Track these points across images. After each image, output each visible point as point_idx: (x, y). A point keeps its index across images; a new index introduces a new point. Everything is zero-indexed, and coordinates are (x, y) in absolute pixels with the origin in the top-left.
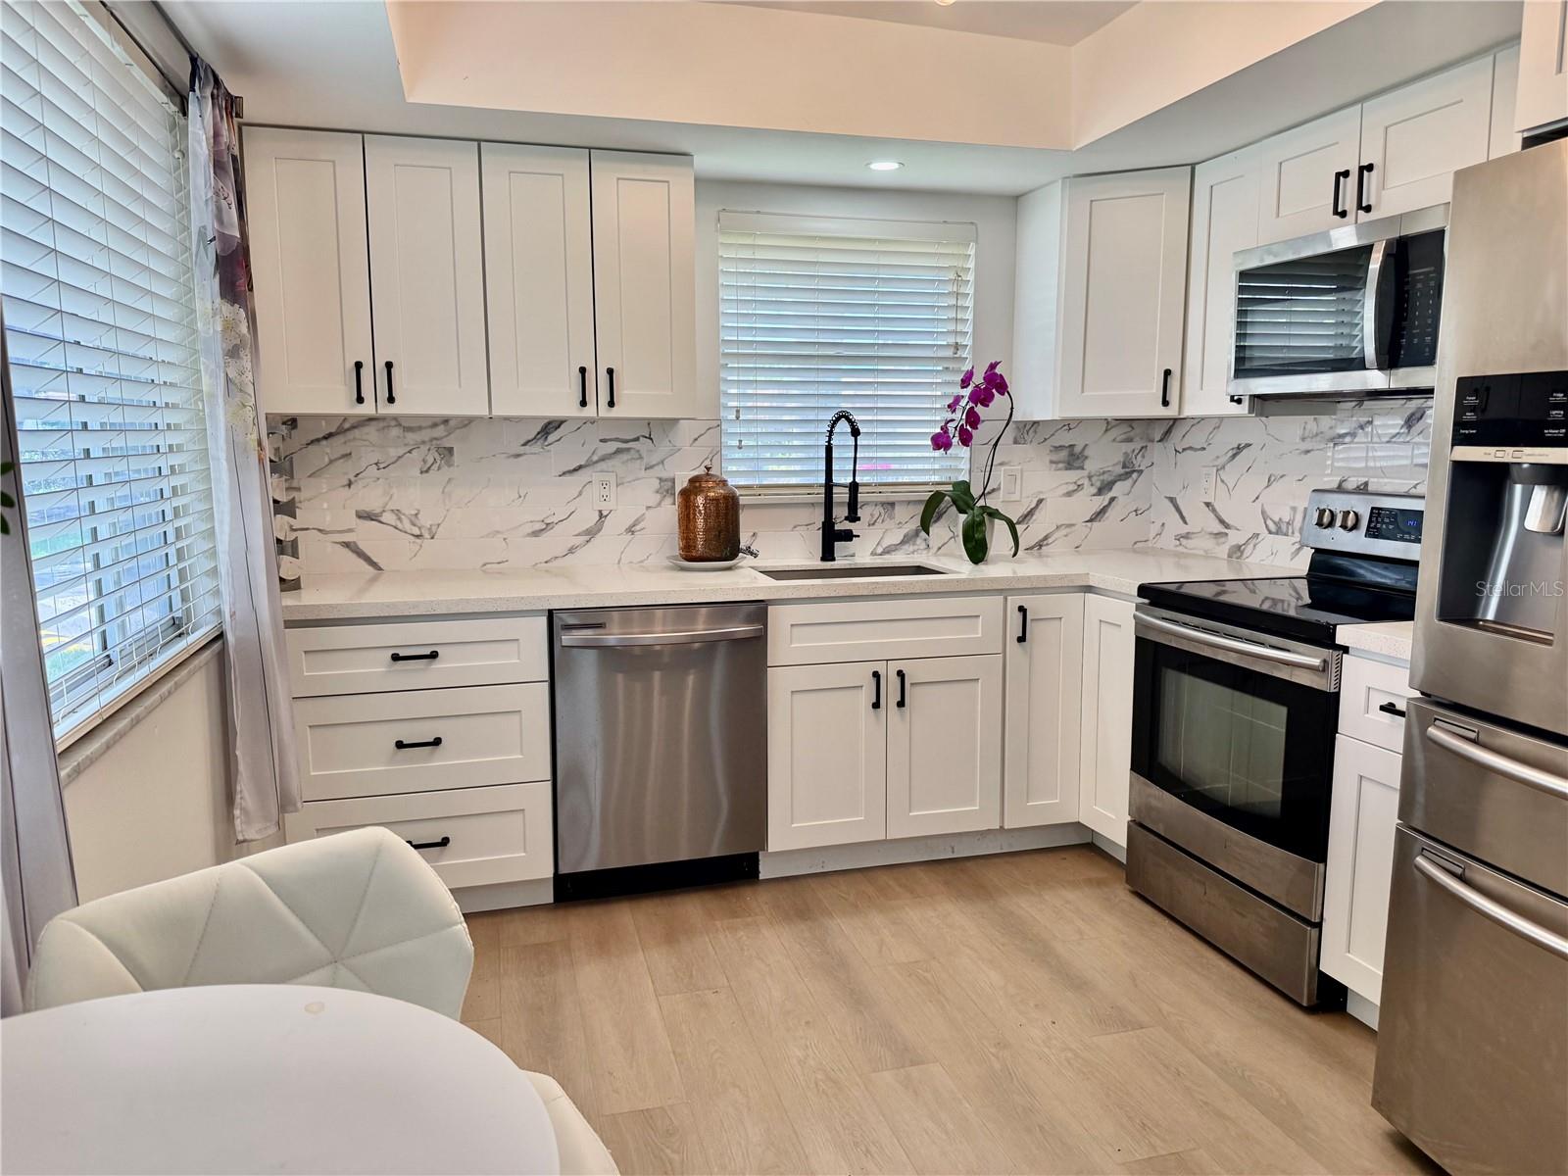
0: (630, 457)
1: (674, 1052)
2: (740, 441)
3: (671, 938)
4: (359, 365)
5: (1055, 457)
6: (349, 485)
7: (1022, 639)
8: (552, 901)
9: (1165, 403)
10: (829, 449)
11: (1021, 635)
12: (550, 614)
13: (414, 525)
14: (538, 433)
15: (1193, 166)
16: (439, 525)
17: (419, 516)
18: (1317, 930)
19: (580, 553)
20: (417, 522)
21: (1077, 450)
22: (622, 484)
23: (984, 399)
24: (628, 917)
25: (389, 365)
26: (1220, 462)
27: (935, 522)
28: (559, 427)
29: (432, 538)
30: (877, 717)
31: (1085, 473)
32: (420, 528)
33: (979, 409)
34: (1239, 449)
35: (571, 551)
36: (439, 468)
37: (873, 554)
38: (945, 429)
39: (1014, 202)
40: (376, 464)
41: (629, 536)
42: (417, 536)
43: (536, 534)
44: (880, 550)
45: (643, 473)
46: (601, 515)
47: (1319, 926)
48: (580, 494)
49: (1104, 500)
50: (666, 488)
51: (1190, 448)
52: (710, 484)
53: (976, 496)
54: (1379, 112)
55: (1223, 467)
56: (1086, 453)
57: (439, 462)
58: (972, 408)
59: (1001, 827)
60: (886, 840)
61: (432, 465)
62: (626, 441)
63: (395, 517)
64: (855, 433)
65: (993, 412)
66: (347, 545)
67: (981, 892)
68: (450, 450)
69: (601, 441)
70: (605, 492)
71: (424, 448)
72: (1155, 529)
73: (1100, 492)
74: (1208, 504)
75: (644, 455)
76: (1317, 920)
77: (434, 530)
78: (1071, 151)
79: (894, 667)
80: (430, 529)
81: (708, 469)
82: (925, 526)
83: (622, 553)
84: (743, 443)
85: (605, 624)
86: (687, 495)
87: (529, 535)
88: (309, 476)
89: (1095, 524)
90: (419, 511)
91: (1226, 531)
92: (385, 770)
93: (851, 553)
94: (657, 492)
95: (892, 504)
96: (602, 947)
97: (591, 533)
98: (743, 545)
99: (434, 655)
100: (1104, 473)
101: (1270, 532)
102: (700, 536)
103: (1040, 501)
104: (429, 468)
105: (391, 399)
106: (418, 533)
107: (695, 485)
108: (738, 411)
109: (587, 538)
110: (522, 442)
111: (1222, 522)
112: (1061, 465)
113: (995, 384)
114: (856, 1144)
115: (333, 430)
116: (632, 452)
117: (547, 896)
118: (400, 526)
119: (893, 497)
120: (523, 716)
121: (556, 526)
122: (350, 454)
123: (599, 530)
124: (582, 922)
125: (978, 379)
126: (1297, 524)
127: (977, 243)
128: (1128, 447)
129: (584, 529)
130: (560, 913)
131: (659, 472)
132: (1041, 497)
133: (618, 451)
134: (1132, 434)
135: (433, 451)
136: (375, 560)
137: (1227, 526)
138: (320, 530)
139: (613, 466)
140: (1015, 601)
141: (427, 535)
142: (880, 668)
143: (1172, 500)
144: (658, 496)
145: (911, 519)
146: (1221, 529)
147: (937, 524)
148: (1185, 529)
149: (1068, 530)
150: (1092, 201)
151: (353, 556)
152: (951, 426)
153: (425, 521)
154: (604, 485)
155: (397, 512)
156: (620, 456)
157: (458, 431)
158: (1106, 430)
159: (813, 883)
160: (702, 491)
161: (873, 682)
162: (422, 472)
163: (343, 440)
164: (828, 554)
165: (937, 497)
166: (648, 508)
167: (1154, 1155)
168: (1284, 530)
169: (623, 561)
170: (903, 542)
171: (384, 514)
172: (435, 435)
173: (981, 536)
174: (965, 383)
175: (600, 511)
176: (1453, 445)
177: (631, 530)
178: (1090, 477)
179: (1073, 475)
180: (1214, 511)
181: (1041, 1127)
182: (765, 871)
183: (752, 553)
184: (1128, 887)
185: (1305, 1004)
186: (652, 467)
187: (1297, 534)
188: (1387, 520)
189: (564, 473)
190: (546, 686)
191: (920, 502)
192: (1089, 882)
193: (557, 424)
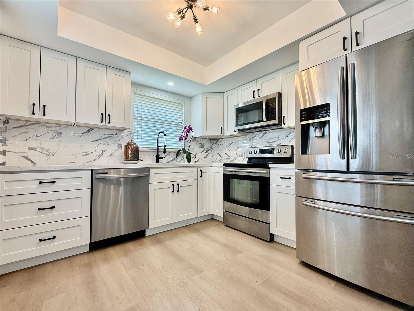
0: (111, 138)
1: (136, 286)
2: (138, 137)
3: (126, 254)
4: (34, 105)
5: (199, 145)
6: (26, 140)
7: (201, 176)
8: (88, 251)
9: (221, 133)
10: (158, 140)
11: (201, 175)
12: (92, 170)
13: (47, 152)
14: (87, 131)
15: (224, 93)
16: (55, 152)
17: (49, 150)
18: (269, 225)
19: (96, 160)
20: (49, 152)
21: (202, 144)
22: (109, 144)
23: (189, 131)
24: (112, 251)
25: (44, 106)
26: (227, 146)
27: (178, 156)
28: (93, 130)
29: (53, 156)
30: (173, 194)
31: (204, 148)
32: (49, 153)
33: (188, 133)
34: (231, 143)
35: (94, 160)
36: (57, 138)
37: (166, 162)
38: (181, 136)
39: (191, 98)
40: (36, 135)
41: (110, 157)
42: (48, 155)
43: (85, 155)
44: (168, 162)
45: (114, 142)
46: (103, 152)
47: (269, 224)
48: (97, 146)
49: (207, 154)
50: (120, 146)
51: (221, 144)
52: (132, 144)
53: (187, 151)
54: (260, 81)
55: (228, 147)
56: (204, 145)
57: (57, 136)
58: (187, 133)
59: (198, 217)
60: (175, 223)
61: (55, 137)
62: (111, 135)
63: (41, 149)
64: (165, 135)
65: (190, 134)
66: (24, 157)
67: (197, 231)
68: (61, 133)
69: (104, 134)
70: (104, 146)
71: (52, 132)
72: (216, 159)
73: (206, 152)
74: (226, 154)
75: (115, 138)
76: (269, 223)
77: (54, 153)
78: (206, 85)
79: (177, 183)
80: (52, 153)
81: (131, 141)
82: (177, 157)
83: (108, 161)
84: (138, 138)
85: (108, 173)
86: (126, 147)
87: (83, 156)
88: (12, 137)
89: (206, 158)
90: (49, 148)
91: (229, 158)
92: (33, 217)
93: (162, 162)
94: (118, 147)
95: (170, 152)
96: (106, 260)
97: (100, 156)
98: (140, 158)
99: (54, 182)
100: (207, 149)
101: (238, 157)
102: (130, 155)
103: (197, 153)
104: (54, 137)
105: (44, 115)
106: (49, 154)
107: (128, 144)
108: (137, 131)
109: (99, 157)
110: (82, 133)
111: (229, 156)
112: (200, 147)
113: (190, 129)
114: (197, 299)
115: (22, 125)
116: (112, 137)
117: (87, 249)
118: (42, 152)
119: (170, 151)
120: (82, 198)
121: (90, 154)
122: (28, 132)
123: (102, 155)
124: (99, 255)
125: (187, 128)
126: (243, 155)
127: (184, 104)
128: (210, 144)
129: (98, 155)
130: (91, 254)
131: (118, 142)
132: (197, 152)
133: (108, 137)
134: (211, 142)
135: (55, 133)
136: (33, 161)
137: (230, 157)
138: (14, 152)
139: (107, 140)
140: (199, 169)
141: (51, 155)
142: (174, 183)
143: (218, 154)
144: (118, 148)
145: (173, 155)
146: (229, 157)
147: (179, 157)
148: (221, 158)
149: (201, 159)
150: (207, 97)
151: (26, 160)
152: (183, 136)
153: (51, 151)
154: (104, 144)
155: (42, 149)
156: (109, 138)
157: (63, 129)
158: (207, 141)
159: (159, 235)
160: (130, 145)
161: (172, 186)
162: (51, 138)
163: (25, 128)
164: (157, 162)
165: (180, 151)
166: (115, 150)
167: (264, 281)
168: (241, 156)
169: (108, 163)
170: (172, 160)
171: (38, 149)
172: (57, 129)
173: (190, 157)
174: (185, 128)
175: (103, 151)
176: (301, 122)
177: (111, 156)
178: (205, 149)
179: (202, 149)
180: (227, 154)
181: (237, 281)
182: (147, 234)
183: (141, 160)
184: (224, 225)
185: (268, 241)
186: (116, 141)
187: (243, 156)
188: (262, 151)
189: (93, 141)
190: (90, 190)
191: (176, 152)
192: (216, 225)
193: (92, 129)
